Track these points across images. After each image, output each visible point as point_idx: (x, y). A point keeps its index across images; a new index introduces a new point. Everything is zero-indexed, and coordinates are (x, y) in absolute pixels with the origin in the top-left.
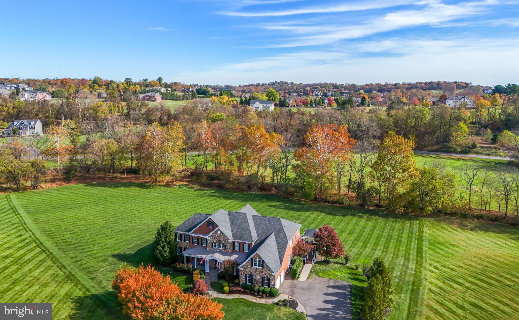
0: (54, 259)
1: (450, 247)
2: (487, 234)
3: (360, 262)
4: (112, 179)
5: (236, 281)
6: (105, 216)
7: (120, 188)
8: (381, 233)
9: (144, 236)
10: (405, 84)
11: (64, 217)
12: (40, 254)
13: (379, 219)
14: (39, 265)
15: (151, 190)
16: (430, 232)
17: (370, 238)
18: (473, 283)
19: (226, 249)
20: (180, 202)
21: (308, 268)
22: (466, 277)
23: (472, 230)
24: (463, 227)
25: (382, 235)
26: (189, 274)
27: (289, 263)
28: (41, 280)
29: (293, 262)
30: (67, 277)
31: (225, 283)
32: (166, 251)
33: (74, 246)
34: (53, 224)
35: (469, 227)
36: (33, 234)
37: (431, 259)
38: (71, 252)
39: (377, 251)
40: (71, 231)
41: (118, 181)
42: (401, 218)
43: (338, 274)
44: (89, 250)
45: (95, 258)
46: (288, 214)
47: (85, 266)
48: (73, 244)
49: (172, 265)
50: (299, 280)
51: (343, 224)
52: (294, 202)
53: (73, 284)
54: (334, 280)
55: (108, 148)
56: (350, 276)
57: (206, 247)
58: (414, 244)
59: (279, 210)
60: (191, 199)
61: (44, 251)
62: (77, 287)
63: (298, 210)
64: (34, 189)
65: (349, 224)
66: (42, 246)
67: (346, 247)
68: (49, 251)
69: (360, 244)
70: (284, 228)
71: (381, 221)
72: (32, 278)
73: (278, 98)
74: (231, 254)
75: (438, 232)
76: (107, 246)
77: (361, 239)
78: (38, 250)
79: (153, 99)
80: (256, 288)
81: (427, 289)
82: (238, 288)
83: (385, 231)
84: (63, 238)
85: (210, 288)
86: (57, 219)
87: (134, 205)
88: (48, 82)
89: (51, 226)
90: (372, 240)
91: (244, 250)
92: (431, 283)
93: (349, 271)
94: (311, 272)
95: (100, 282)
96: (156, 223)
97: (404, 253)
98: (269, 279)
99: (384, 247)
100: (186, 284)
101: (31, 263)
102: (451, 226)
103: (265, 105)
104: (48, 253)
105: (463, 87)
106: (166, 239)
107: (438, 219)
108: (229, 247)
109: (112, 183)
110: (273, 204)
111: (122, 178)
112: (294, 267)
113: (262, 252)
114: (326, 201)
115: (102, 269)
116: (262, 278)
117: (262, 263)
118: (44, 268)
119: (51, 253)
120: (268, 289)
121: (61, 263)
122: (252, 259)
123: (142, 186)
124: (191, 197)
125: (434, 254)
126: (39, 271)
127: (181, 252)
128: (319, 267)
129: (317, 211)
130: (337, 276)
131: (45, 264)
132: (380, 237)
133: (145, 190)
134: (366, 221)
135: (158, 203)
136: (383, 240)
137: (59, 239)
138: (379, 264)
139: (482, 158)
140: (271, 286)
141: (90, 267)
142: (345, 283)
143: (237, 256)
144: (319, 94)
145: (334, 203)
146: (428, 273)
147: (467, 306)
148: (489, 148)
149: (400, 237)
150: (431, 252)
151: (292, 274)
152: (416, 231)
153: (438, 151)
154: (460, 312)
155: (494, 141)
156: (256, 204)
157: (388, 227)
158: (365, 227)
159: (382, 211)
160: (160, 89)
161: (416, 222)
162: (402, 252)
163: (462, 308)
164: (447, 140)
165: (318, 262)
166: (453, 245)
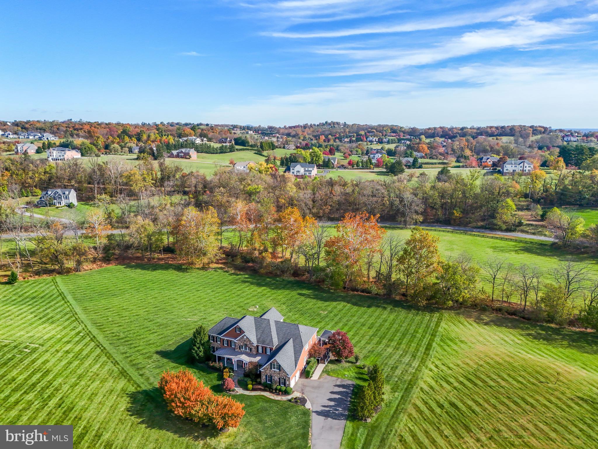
0: (108, 355)
1: (459, 343)
2: (499, 329)
3: (368, 361)
4: (149, 259)
5: (258, 380)
6: (147, 306)
7: (158, 271)
8: (398, 328)
9: (183, 332)
10: (474, 129)
11: (110, 306)
12: (96, 348)
13: (401, 312)
14: (96, 360)
15: (188, 274)
16: (446, 327)
17: (387, 332)
18: (461, 383)
19: (251, 351)
20: (215, 289)
21: (321, 367)
22: (459, 376)
23: (486, 324)
24: (479, 320)
25: (399, 330)
26: (220, 371)
27: (305, 363)
28: (100, 375)
29: (308, 363)
30: (121, 373)
31: (249, 382)
32: (201, 352)
33: (123, 340)
34: (101, 315)
35: (485, 321)
36: (86, 326)
37: (435, 357)
38: (121, 348)
39: (390, 348)
40: (118, 323)
41: (155, 262)
42: (423, 311)
43: (346, 373)
44: (135, 345)
45: (142, 354)
46: (315, 304)
47: (134, 362)
48: (122, 339)
49: (206, 362)
50: (311, 379)
51: (366, 316)
52: (323, 291)
53: (126, 380)
54: (342, 380)
55: (145, 229)
56: (356, 376)
57: (234, 349)
58: (425, 341)
59: (308, 300)
60: (225, 285)
61: (98, 346)
62: (130, 383)
63: (326, 301)
64: (77, 271)
65: (371, 316)
66: (95, 341)
68: (102, 346)
69: (376, 340)
70: (301, 334)
72: (92, 374)
73: (322, 158)
74: (255, 356)
75: (453, 326)
76: (151, 342)
77: (378, 335)
78: (92, 344)
79: (188, 157)
80: (274, 387)
81: (419, 388)
82: (260, 387)
83: (403, 325)
84: (112, 331)
85: (237, 385)
86: (103, 309)
87: (172, 292)
88: (73, 127)
89: (99, 317)
90: (388, 336)
91: (266, 353)
92: (425, 382)
93: (356, 370)
94: (323, 371)
95: (148, 379)
96: (193, 315)
97: (413, 350)
98: (285, 380)
99: (398, 343)
100: (218, 380)
101: (89, 359)
102: (468, 319)
103: (307, 169)
104: (102, 348)
105: (541, 133)
106: (200, 341)
107: (458, 311)
108: (254, 350)
109: (150, 264)
110: (304, 292)
111: (159, 259)
112: (308, 369)
113: (279, 358)
114: (354, 289)
115: (149, 366)
116: (280, 379)
117: (279, 367)
118: (100, 364)
119: (105, 348)
120: (284, 388)
121: (114, 359)
122: (271, 363)
123: (179, 268)
124: (226, 284)
125: (440, 351)
126: (97, 366)
127: (214, 351)
128: (332, 366)
129: (344, 301)
130: (345, 375)
131: (100, 360)
132: (397, 331)
133: (181, 273)
134: (389, 313)
135: (195, 290)
137: (108, 332)
139: (526, 238)
140: (287, 385)
141: (138, 364)
142: (350, 382)
143: (260, 358)
144: (374, 140)
145: (363, 291)
146: (427, 371)
147: (446, 405)
148: (536, 225)
149: (416, 331)
150: (439, 349)
151: (306, 374)
152: (433, 325)
153: (482, 227)
154: (438, 410)
155: (543, 217)
156: (287, 292)
157: (408, 320)
158: (385, 321)
159: (407, 301)
160: (195, 139)
161: (437, 315)
162: (412, 349)
163: (441, 406)
164: (493, 217)
165: (331, 362)
166: (462, 342)
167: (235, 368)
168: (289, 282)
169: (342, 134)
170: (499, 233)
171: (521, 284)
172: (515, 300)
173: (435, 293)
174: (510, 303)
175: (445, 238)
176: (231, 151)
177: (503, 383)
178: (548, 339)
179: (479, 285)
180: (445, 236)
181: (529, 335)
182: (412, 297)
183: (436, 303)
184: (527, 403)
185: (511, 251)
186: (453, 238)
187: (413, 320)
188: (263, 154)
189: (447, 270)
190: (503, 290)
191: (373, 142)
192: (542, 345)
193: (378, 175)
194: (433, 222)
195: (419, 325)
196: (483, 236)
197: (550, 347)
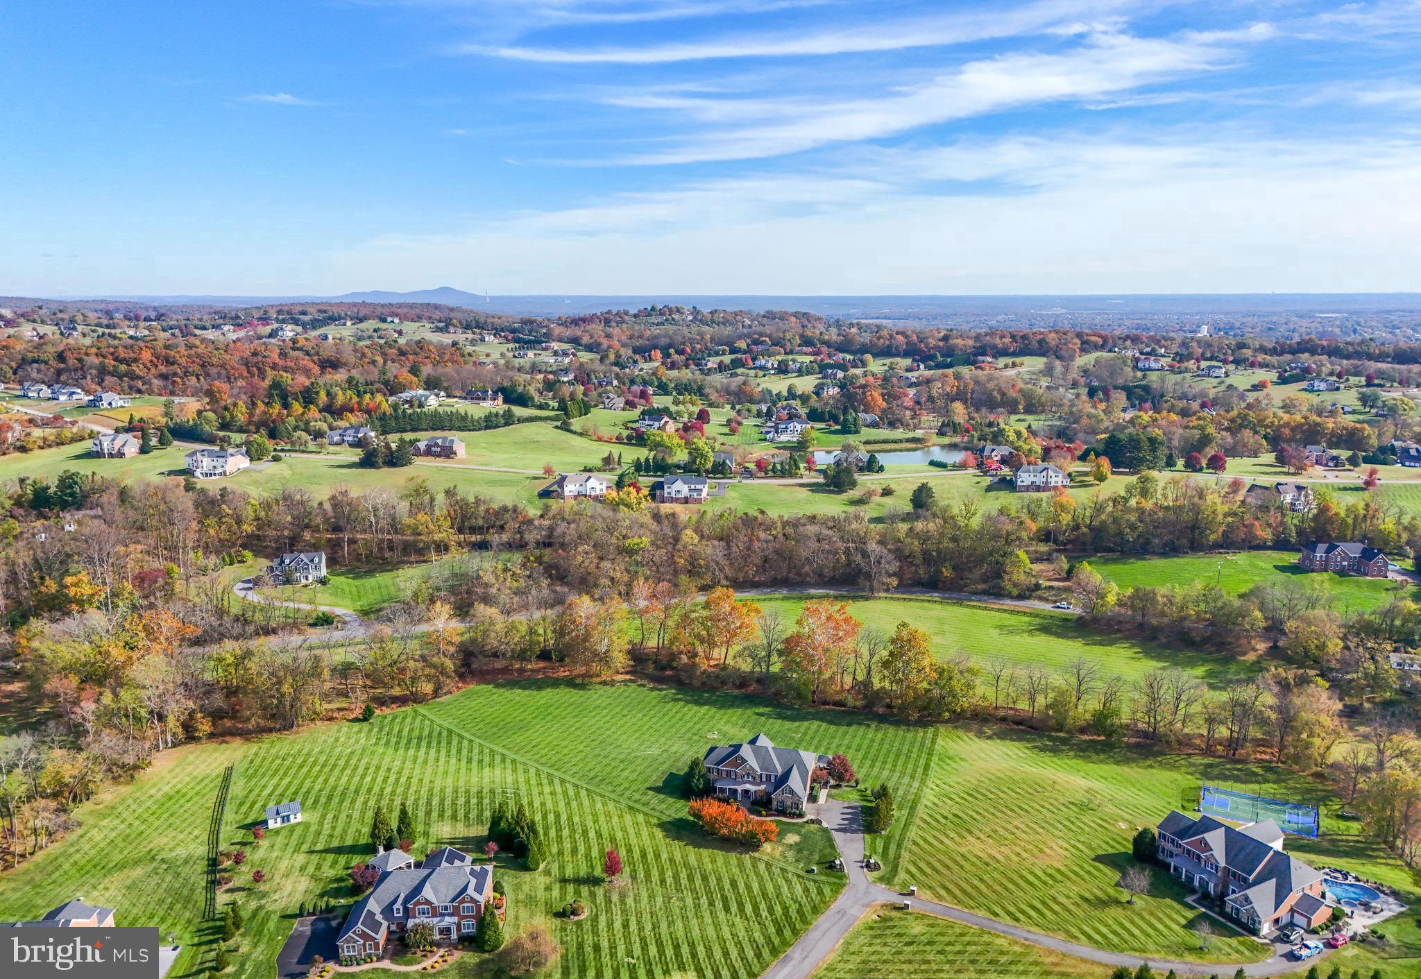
1: (959, 761)
2: (1003, 743)
3: (868, 785)
5: (771, 807)
6: (579, 739)
8: (890, 749)
12: (577, 789)
15: (591, 692)
16: (943, 743)
17: (879, 754)
19: (754, 780)
20: (645, 712)
21: (824, 792)
23: (989, 738)
24: (980, 734)
25: (891, 751)
27: (810, 789)
28: (612, 812)
29: (812, 789)
30: (630, 809)
31: (761, 809)
32: (700, 784)
35: (987, 735)
37: (935, 777)
38: (604, 787)
42: (915, 726)
43: (850, 797)
47: (634, 799)
49: (709, 794)
50: (819, 802)
51: (848, 737)
52: (785, 708)
53: (642, 814)
54: (848, 802)
56: (861, 798)
57: (737, 779)
58: (922, 761)
59: (771, 721)
61: (577, 786)
63: (794, 721)
65: (855, 737)
67: (855, 767)
69: (868, 762)
70: (803, 759)
71: (891, 730)
73: (712, 459)
74: (759, 784)
75: (951, 743)
77: (869, 757)
78: (569, 785)
79: (450, 454)
80: (787, 812)
81: (923, 805)
82: (773, 812)
83: (894, 745)
90: (881, 758)
91: (771, 782)
92: (928, 800)
93: (860, 793)
94: (828, 796)
95: (662, 812)
97: (911, 772)
98: (797, 804)
99: (893, 765)
103: (692, 486)
105: (1097, 347)
106: (698, 775)
107: (956, 725)
108: (758, 779)
110: (761, 710)
112: (814, 793)
113: (790, 783)
114: (825, 703)
116: (792, 803)
117: (792, 792)
120: (797, 812)
121: (609, 797)
122: (782, 789)
125: (940, 771)
127: (714, 783)
128: (834, 791)
129: (817, 720)
131: (596, 799)
132: (889, 752)
133: (581, 692)
136: (891, 759)
138: (884, 788)
139: (1043, 610)
140: (799, 809)
141: (639, 800)
142: (857, 805)
143: (766, 786)
144: (769, 365)
145: (836, 704)
146: (928, 791)
147: (950, 816)
148: (1059, 589)
149: (910, 751)
150: (938, 769)
151: (813, 798)
152: (928, 743)
153: (985, 593)
154: (943, 821)
155: (1069, 574)
156: (740, 711)
157: (898, 739)
158: (873, 741)
159: (893, 715)
160: (427, 398)
161: (931, 730)
162: (909, 771)
163: (946, 818)
164: (999, 576)
165: (832, 787)
166: (962, 759)
167: (739, 798)
168: (736, 697)
169: (698, 346)
170: (1008, 602)
171: (1027, 687)
172: (1023, 705)
173: (929, 703)
174: (1016, 710)
175: (932, 613)
176: (507, 424)
177: (1002, 795)
178: (1055, 751)
179: (980, 690)
180: (931, 609)
181: (1035, 747)
182: (899, 709)
183: (929, 715)
184: (1022, 809)
185: (1024, 631)
186: (944, 614)
187: (904, 737)
188: (573, 428)
189: (941, 674)
190: (1008, 694)
191: (768, 369)
192: (1047, 758)
193: (812, 491)
194: (912, 585)
195: (913, 742)
196: (986, 608)
197: (1055, 759)
